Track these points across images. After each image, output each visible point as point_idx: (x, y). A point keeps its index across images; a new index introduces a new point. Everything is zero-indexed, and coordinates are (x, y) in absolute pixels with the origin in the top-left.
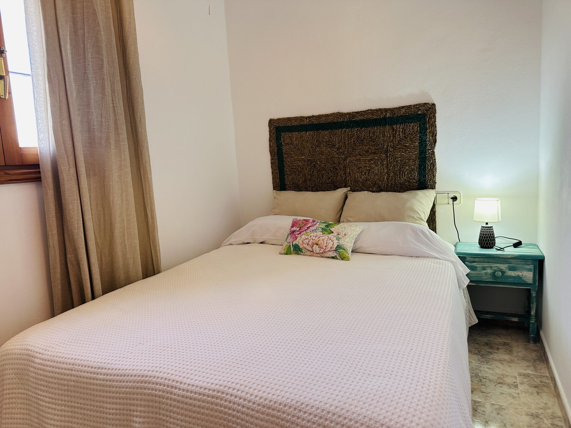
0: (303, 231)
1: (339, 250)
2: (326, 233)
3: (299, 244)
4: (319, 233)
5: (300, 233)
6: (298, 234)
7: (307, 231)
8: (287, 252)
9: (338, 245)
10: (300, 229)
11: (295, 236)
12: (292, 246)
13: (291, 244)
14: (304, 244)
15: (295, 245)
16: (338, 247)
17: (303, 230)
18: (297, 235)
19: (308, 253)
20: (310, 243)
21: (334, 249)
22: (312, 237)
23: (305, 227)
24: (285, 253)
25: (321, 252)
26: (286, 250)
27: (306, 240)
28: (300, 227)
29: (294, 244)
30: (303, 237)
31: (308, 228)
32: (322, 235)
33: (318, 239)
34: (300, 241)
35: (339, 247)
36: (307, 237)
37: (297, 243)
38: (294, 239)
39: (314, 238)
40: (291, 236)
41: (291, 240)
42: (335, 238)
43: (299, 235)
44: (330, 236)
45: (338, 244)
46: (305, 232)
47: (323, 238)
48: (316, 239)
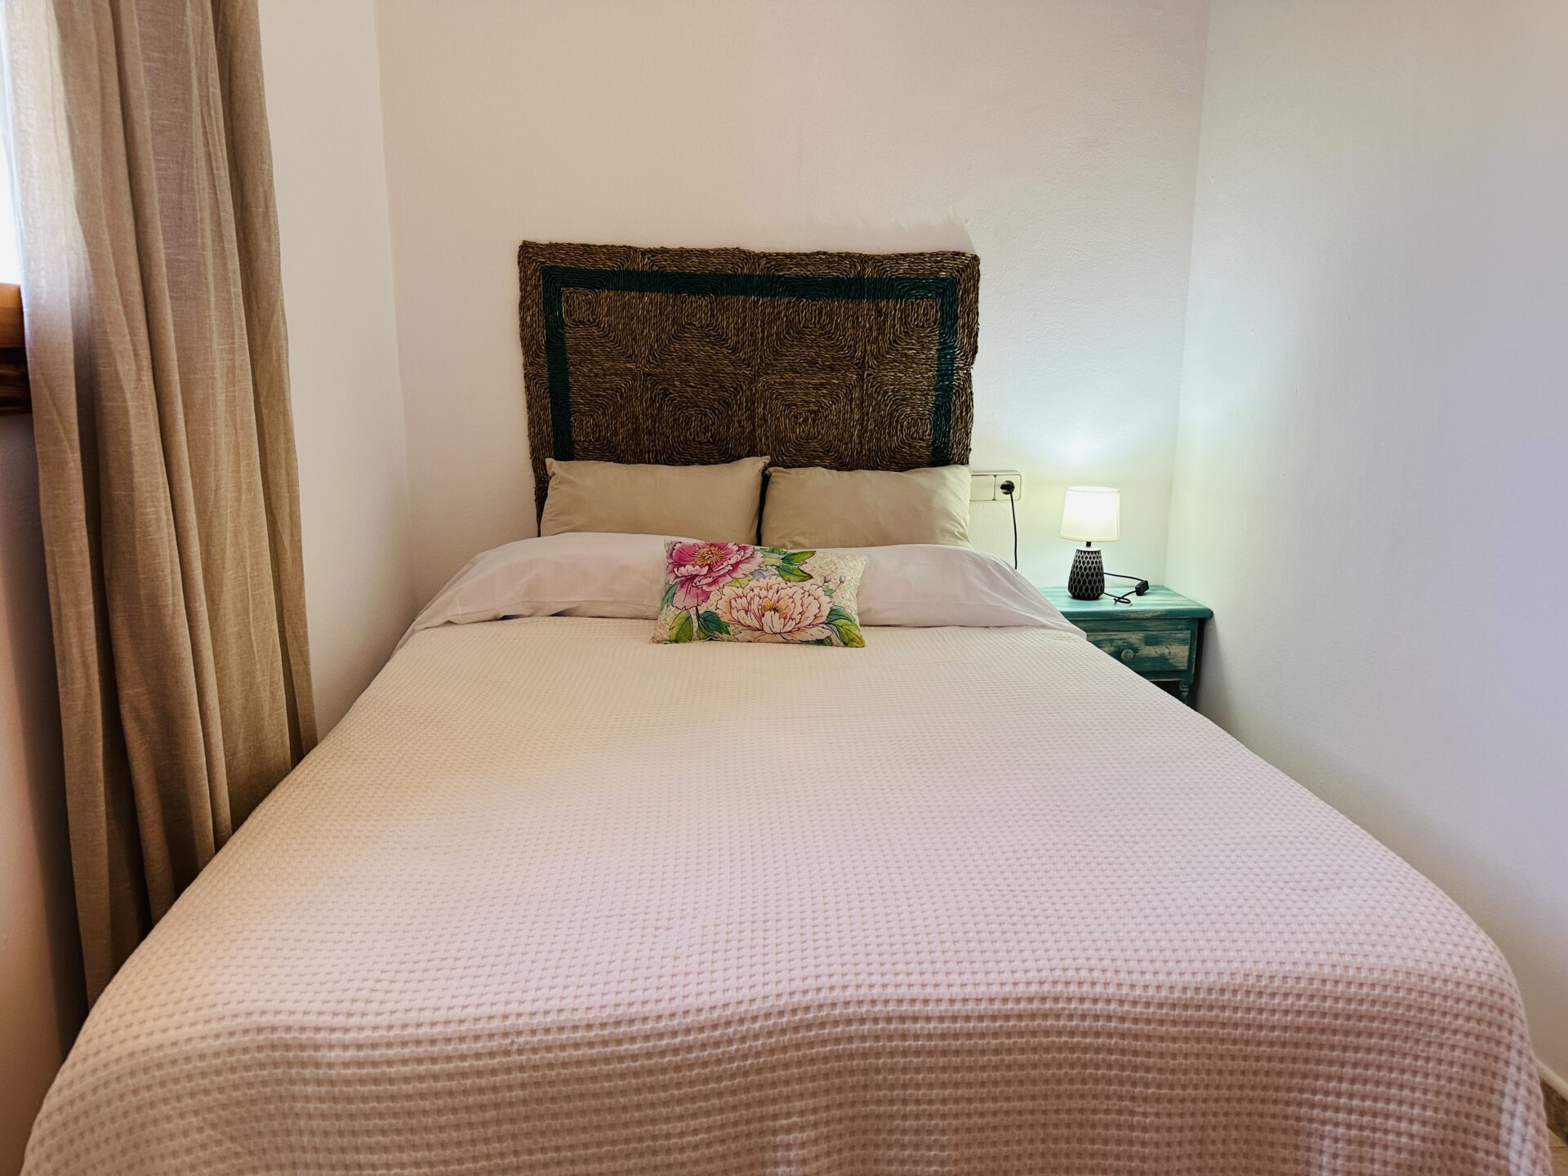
0: (724, 575)
1: (837, 622)
2: (792, 578)
3: (717, 612)
4: (776, 581)
5: (715, 582)
6: (709, 585)
7: (734, 575)
8: (677, 634)
9: (832, 610)
10: (711, 570)
11: (699, 591)
12: (694, 618)
13: (693, 612)
14: (734, 612)
15: (707, 614)
16: (833, 613)
17: (721, 573)
18: (704, 588)
19: (747, 634)
20: (754, 607)
21: (824, 619)
22: (757, 591)
23: (725, 564)
24: (673, 638)
25: (787, 629)
26: (675, 630)
27: (739, 600)
28: (709, 565)
29: (701, 612)
30: (728, 591)
31: (735, 566)
32: (785, 586)
33: (776, 597)
34: (721, 604)
35: (835, 614)
36: (740, 591)
37: (712, 609)
38: (700, 599)
39: (763, 593)
40: (684, 590)
41: (691, 601)
42: (820, 592)
43: (713, 588)
44: (807, 585)
45: (831, 605)
46: (728, 579)
47: (790, 591)
48: (770, 597)
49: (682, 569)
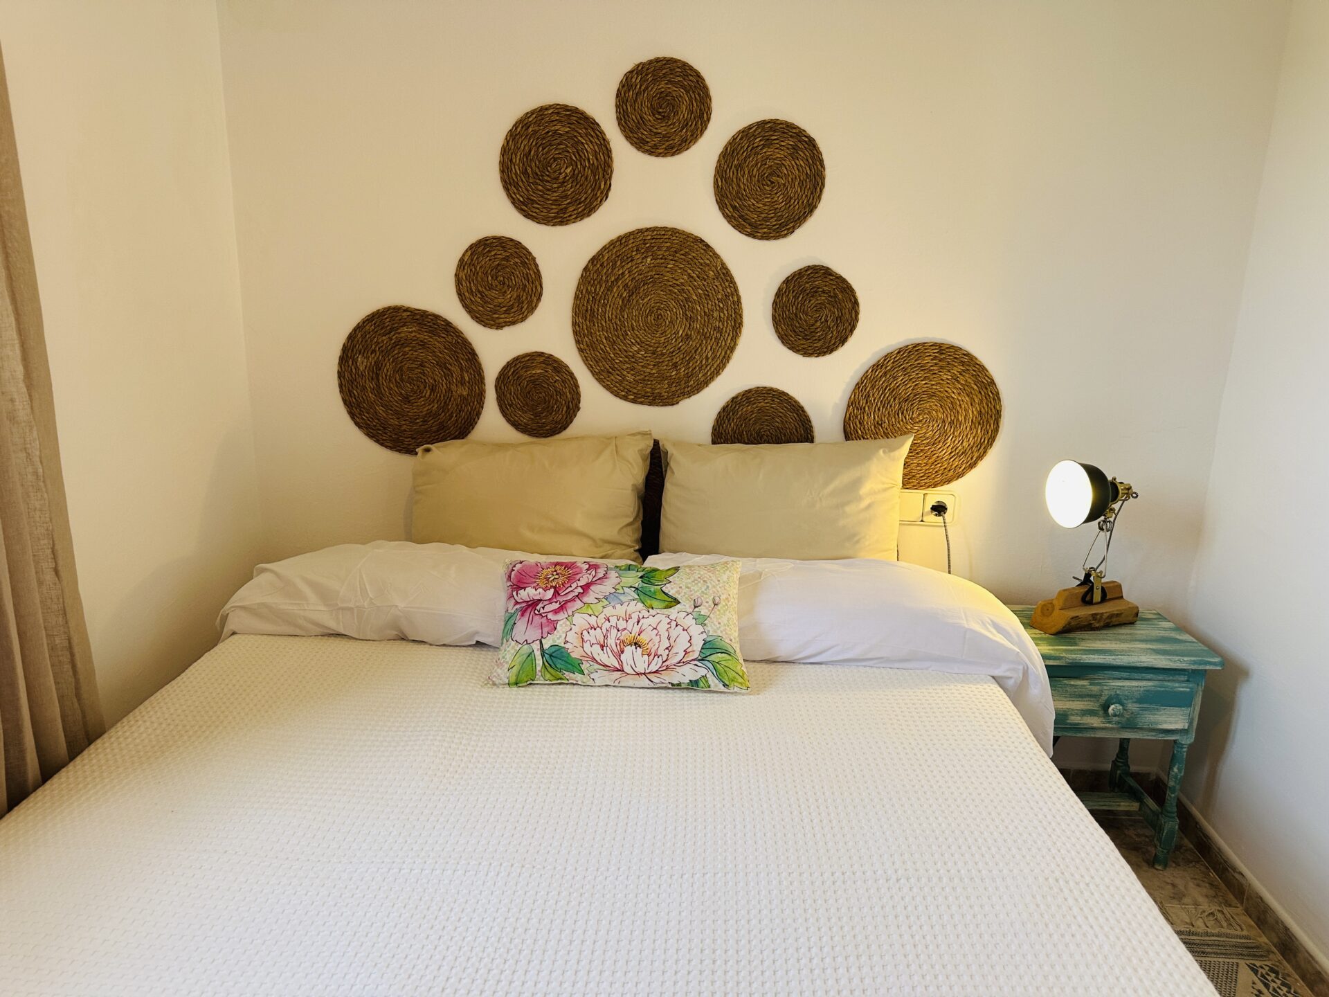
0: (573, 600)
1: (711, 658)
2: (655, 603)
3: (567, 646)
4: (636, 608)
5: (562, 608)
6: (556, 612)
7: (585, 599)
8: (517, 676)
9: (705, 642)
10: (556, 593)
13: (536, 646)
15: (554, 649)
16: (707, 646)
19: (602, 677)
20: (611, 641)
21: (696, 655)
23: (574, 585)
24: (513, 680)
25: (653, 668)
26: (515, 670)
28: (555, 587)
29: (546, 646)
30: (578, 619)
31: (586, 588)
32: (646, 614)
33: (636, 629)
34: (572, 637)
35: (710, 647)
36: (593, 620)
37: (560, 642)
38: (546, 630)
39: (622, 624)
41: (534, 634)
43: (561, 616)
44: (673, 612)
45: (704, 636)
46: (578, 604)
47: (653, 621)
48: (629, 628)
49: (521, 592)
